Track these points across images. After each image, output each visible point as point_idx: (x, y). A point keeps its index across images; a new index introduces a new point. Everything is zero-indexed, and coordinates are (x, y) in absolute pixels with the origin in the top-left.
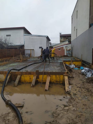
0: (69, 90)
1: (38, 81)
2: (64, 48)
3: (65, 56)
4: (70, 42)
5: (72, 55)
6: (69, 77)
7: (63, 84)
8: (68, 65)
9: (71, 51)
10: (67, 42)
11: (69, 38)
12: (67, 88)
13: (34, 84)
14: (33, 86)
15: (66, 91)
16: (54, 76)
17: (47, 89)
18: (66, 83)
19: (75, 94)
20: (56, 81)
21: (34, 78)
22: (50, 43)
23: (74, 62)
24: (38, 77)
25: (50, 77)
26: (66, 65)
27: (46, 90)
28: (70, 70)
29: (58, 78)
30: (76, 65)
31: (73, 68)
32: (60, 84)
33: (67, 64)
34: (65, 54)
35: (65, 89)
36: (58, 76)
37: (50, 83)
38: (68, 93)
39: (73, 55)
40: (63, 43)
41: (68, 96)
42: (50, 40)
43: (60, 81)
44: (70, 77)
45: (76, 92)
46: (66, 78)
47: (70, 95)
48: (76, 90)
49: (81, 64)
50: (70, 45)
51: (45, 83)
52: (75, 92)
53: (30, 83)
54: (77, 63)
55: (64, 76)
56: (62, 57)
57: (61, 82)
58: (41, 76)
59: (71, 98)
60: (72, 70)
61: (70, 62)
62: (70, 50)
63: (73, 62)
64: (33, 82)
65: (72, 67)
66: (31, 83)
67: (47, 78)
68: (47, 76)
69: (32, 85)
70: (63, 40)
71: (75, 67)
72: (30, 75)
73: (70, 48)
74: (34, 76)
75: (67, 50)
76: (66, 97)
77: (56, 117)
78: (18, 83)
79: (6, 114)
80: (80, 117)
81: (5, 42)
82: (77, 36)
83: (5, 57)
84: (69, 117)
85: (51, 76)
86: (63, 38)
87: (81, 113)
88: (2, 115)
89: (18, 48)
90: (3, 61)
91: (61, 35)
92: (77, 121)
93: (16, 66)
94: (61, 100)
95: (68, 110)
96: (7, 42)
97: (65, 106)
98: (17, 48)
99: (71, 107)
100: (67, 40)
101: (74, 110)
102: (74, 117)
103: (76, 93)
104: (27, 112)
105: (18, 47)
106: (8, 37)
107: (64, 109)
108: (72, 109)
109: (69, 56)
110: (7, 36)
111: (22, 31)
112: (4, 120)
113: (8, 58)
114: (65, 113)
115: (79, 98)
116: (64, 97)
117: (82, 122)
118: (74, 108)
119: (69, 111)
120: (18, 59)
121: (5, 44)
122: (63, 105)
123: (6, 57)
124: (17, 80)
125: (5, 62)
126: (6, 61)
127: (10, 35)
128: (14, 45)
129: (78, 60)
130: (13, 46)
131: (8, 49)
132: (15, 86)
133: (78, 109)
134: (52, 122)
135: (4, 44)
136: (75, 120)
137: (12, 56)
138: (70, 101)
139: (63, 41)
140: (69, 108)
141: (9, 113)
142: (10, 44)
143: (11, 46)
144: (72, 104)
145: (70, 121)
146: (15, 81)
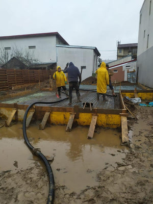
0: (127, 140)
1: (76, 121)
2: (124, 68)
3: (124, 83)
4: (135, 58)
5: (137, 81)
6: (128, 119)
7: (119, 129)
8: (130, 99)
9: (136, 73)
10: (130, 58)
11: (134, 50)
12: (124, 137)
13: (70, 128)
14: (69, 130)
15: (123, 140)
16: (103, 116)
17: (92, 136)
18: (124, 127)
19: (139, 148)
20: (107, 124)
21: (70, 118)
22: (100, 60)
23: (140, 94)
24: (77, 117)
25: (96, 117)
26: (125, 99)
27: (89, 138)
28: (132, 107)
29: (111, 119)
30: (144, 98)
31: (137, 104)
32: (114, 129)
33: (128, 96)
34: (126, 79)
35: (121, 138)
36: (110, 116)
37: (97, 126)
38: (127, 145)
39: (140, 81)
40: (122, 60)
41: (127, 151)
42: (99, 55)
43: (113, 125)
44: (132, 117)
45: (141, 144)
46: (124, 120)
47: (130, 147)
48: (139, 141)
49: (151, 97)
50: (135, 63)
51: (88, 126)
52: (138, 144)
53: (65, 125)
54: (145, 96)
55: (120, 116)
56: (119, 84)
57: (115, 127)
58: (82, 115)
59: (131, 153)
60: (135, 106)
61: (132, 93)
62: (134, 71)
63: (138, 93)
64: (68, 123)
65: (136, 102)
66: (67, 125)
67: (92, 118)
68: (92, 115)
69: (67, 128)
70: (122, 54)
71: (140, 101)
72: (64, 113)
73: (134, 68)
74: (71, 114)
75: (128, 72)
76: (122, 151)
77: (104, 180)
78: (46, 125)
79: (27, 170)
80: (144, 185)
81: (26, 58)
82: (149, 48)
83: (26, 82)
84: (125, 183)
85: (98, 116)
86: (122, 51)
87: (146, 179)
88: (22, 171)
89: (47, 68)
90: (23, 89)
91: (119, 45)
92: (139, 190)
93: (43, 97)
94: (113, 155)
95: (124, 172)
96: (29, 58)
97: (119, 165)
98: (45, 68)
99: (130, 167)
100: (130, 54)
101: (135, 172)
102: (133, 183)
103: (140, 146)
104: (58, 170)
105: (46, 66)
106: (32, 50)
107: (117, 170)
108: (132, 171)
109: (132, 82)
110: (30, 47)
111: (54, 39)
112: (25, 178)
113: (32, 84)
114: (120, 175)
115: (144, 154)
116: (118, 151)
117: (146, 192)
118: (134, 168)
119: (125, 174)
120: (46, 87)
121: (27, 61)
122: (116, 163)
123: (28, 83)
124: (45, 120)
125: (26, 91)
126: (28, 88)
127: (34, 47)
128: (40, 63)
129: (148, 89)
130: (39, 65)
131: (31, 69)
132: (41, 129)
133: (140, 172)
134: (96, 187)
135: (25, 61)
136: (135, 188)
137: (38, 81)
138: (128, 158)
139: (123, 57)
140: (126, 168)
141: (31, 169)
142: (34, 62)
143: (36, 64)
144: (131, 163)
145: (126, 189)
146: (41, 120)
